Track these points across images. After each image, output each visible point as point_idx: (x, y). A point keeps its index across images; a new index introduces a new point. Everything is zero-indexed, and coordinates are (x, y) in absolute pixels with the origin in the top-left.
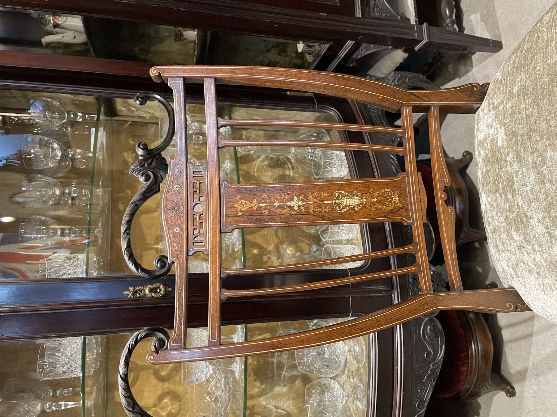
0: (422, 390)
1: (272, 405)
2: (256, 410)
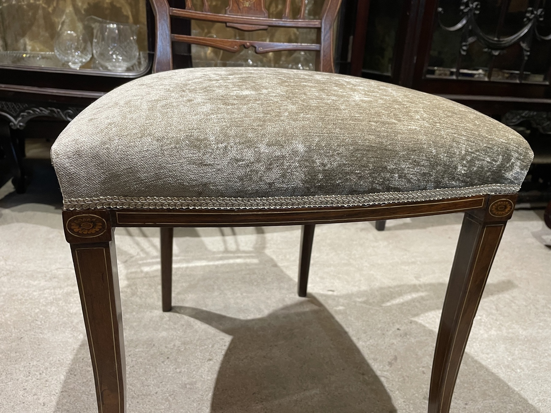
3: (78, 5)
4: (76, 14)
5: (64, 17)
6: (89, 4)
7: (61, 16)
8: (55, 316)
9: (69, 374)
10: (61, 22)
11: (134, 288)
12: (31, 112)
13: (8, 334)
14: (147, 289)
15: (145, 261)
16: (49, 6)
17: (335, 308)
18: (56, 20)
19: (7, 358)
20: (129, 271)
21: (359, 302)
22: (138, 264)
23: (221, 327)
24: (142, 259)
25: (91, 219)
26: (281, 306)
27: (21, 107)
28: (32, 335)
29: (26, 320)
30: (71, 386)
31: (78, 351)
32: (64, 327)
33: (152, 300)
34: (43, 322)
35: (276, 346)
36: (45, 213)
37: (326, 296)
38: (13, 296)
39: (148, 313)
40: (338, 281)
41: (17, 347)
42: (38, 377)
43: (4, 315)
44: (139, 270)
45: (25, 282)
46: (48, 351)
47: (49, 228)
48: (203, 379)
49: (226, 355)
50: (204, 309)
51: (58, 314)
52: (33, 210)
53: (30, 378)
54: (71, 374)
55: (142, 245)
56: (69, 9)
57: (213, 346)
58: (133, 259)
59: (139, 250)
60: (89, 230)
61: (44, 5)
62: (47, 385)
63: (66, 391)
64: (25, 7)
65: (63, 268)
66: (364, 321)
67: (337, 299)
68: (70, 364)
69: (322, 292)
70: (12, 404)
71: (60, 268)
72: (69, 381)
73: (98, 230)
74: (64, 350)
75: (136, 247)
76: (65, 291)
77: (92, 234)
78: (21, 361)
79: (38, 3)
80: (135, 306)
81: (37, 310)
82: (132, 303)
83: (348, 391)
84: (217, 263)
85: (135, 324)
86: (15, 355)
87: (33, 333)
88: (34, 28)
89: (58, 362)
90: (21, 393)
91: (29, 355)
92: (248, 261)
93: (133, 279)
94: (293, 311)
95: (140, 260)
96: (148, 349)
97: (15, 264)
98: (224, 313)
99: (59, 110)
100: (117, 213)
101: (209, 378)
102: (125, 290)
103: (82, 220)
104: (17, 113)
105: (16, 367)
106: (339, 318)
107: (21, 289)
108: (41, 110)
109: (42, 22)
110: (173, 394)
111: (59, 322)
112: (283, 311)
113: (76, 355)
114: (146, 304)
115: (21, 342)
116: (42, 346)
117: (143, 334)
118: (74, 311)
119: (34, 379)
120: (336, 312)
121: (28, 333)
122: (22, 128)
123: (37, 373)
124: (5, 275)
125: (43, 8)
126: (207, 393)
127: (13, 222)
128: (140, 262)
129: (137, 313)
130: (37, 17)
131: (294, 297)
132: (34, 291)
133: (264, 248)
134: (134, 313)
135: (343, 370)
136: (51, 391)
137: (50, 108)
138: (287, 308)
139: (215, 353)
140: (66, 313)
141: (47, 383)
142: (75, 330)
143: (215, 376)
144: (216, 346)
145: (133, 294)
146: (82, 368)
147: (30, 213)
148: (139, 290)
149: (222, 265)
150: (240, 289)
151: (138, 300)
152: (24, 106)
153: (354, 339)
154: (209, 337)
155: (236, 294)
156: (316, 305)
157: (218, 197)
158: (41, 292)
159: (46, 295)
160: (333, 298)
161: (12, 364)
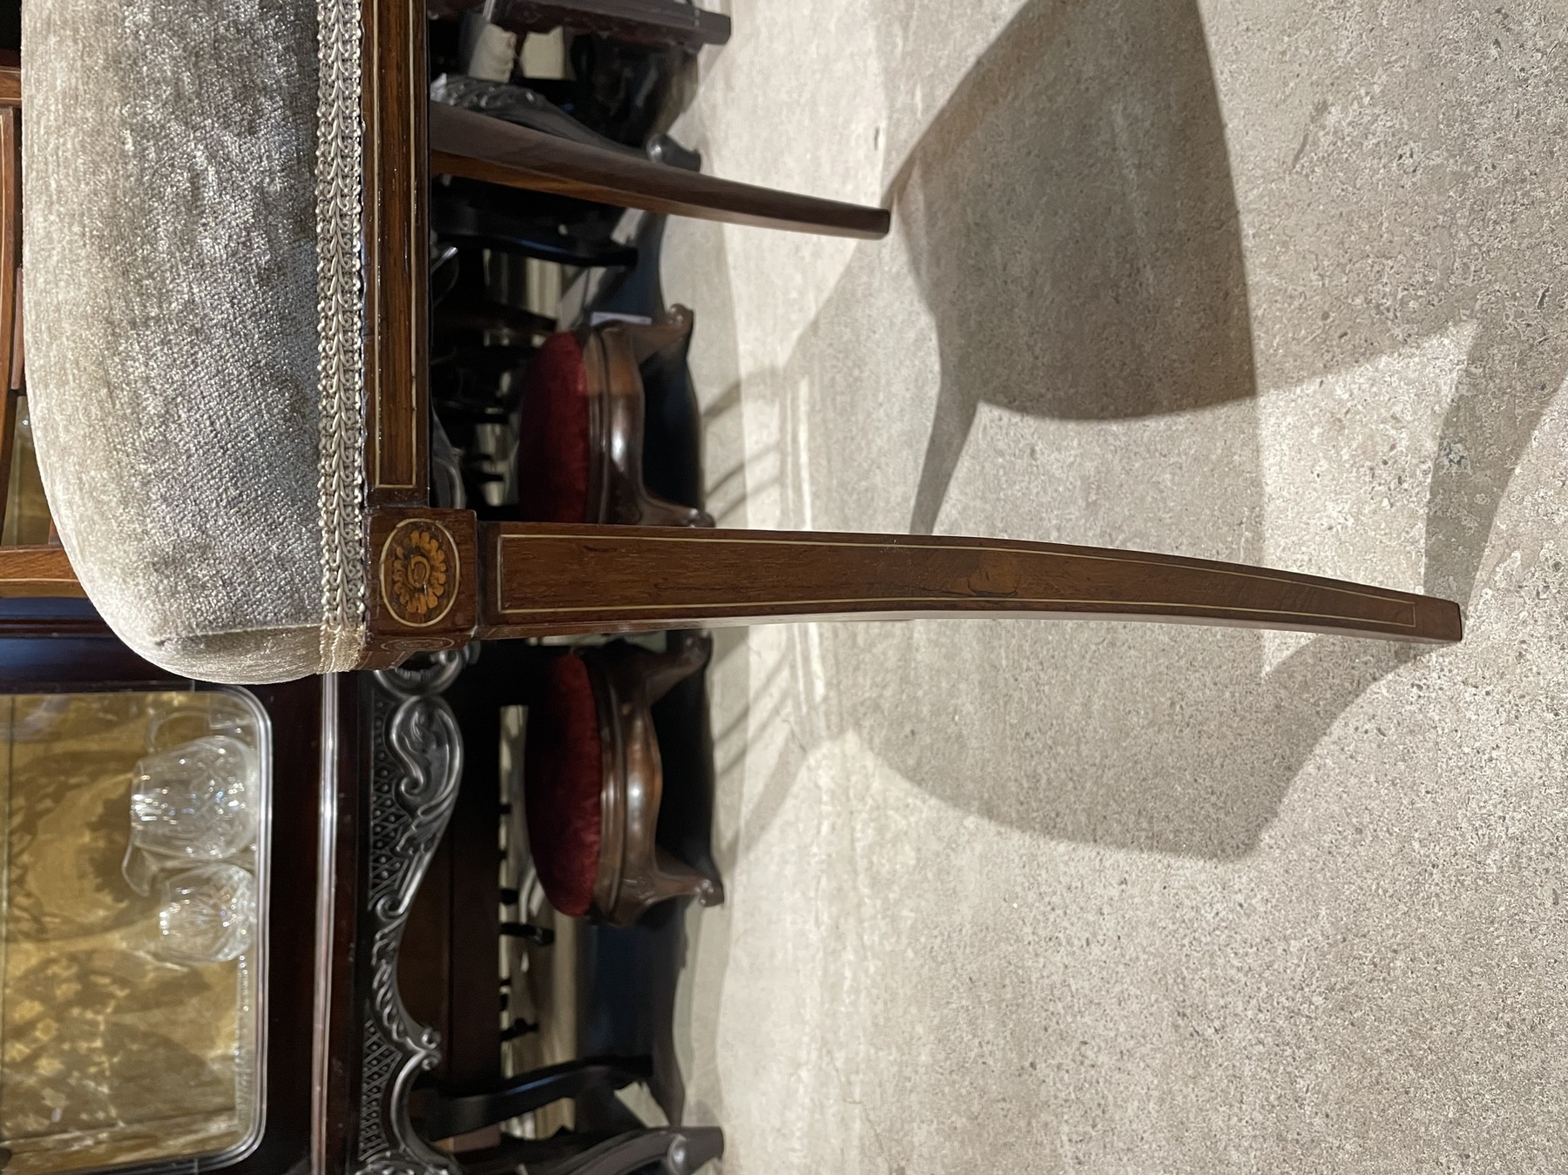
0: (392, 873)
1: (148, 952)
2: (98, 963)
3: (105, 919)
4: (131, 923)
5: (141, 954)
6: (99, 889)
7: (140, 964)
8: (923, 903)
9: (1055, 831)
10: (157, 964)
11: (862, 710)
12: (387, 1010)
13: (962, 1016)
14: (865, 676)
15: (802, 697)
16: (112, 996)
17: (919, 115)
18: (151, 975)
19: (1014, 1008)
20: (824, 733)
21: (904, 45)
22: (808, 713)
23: (956, 442)
24: (797, 706)
25: (397, 558)
26: (910, 281)
27: (375, 1038)
28: (964, 954)
29: (931, 978)
30: (1083, 819)
31: (1002, 823)
32: (948, 873)
33: (890, 653)
34: (936, 932)
35: (1004, 269)
36: (696, 990)
37: (888, 152)
38: (876, 1025)
39: (919, 657)
40: (853, 126)
41: (990, 985)
42: (1060, 912)
43: (920, 1038)
44: (823, 708)
45: (847, 1001)
46: (1003, 903)
47: (729, 972)
48: (1078, 459)
49: (1023, 410)
50: (912, 502)
51: (919, 896)
52: (688, 1024)
53: (1061, 935)
54: (1054, 827)
55: (765, 715)
56: (118, 941)
57: (1001, 453)
58: (797, 729)
59: (778, 720)
60: (433, 568)
61: (109, 1010)
62: (1079, 885)
63: (1094, 830)
64: (115, 1060)
65: (817, 912)
66: (950, 16)
67: (895, 116)
68: (1031, 836)
69: (880, 167)
70: (1121, 968)
71: (817, 919)
72: (1070, 828)
73: (434, 544)
74: (999, 861)
75: (770, 730)
76: (866, 891)
77: (448, 561)
78: (1023, 967)
79: (102, 1027)
80: (904, 697)
81: (910, 954)
82: (897, 706)
83: (1121, 15)
84: (807, 498)
85: (944, 685)
86: (1009, 989)
87: (959, 953)
88: (178, 1035)
89: (1027, 869)
90: (1095, 950)
91: (1011, 949)
92: (803, 408)
93: (842, 719)
94: (923, 242)
95: (800, 709)
96: (1003, 633)
97: (806, 1039)
98: (924, 445)
99: (378, 936)
100: (377, 485)
101: (1075, 443)
102: (865, 732)
103: (399, 584)
104: (393, 1049)
105: (1038, 979)
106: (943, 95)
107: (861, 1010)
108: (381, 984)
109: (157, 1015)
110: (1110, 535)
111: (936, 889)
112: (923, 271)
113: (1011, 823)
114: (900, 667)
115: (980, 979)
116: (990, 922)
117: (968, 656)
118: (913, 854)
119: (1066, 924)
120: (927, 109)
121: (959, 965)
122: (438, 1037)
123: (1052, 917)
124: (832, 1058)
125: (117, 1010)
126: (1111, 440)
127: (715, 1070)
128: (804, 709)
129: (920, 686)
130: (143, 1027)
131: (891, 248)
132: (866, 971)
133: (773, 372)
134: (920, 693)
135: (1069, 44)
136: (1094, 870)
137: (374, 961)
138: (915, 263)
139: (1017, 442)
140: (917, 877)
141: (1074, 885)
142: (955, 842)
143: (1071, 426)
144: (1001, 445)
145: (877, 707)
146: (1041, 801)
147: (695, 1029)
148: (867, 695)
149: (813, 480)
150: (869, 414)
151: (888, 693)
152: (372, 1030)
153: (995, 31)
154: (978, 468)
155: (879, 421)
156: (909, 176)
157: (314, 175)
158: (869, 954)
159: (876, 939)
160: (894, 125)
161: (1030, 990)
